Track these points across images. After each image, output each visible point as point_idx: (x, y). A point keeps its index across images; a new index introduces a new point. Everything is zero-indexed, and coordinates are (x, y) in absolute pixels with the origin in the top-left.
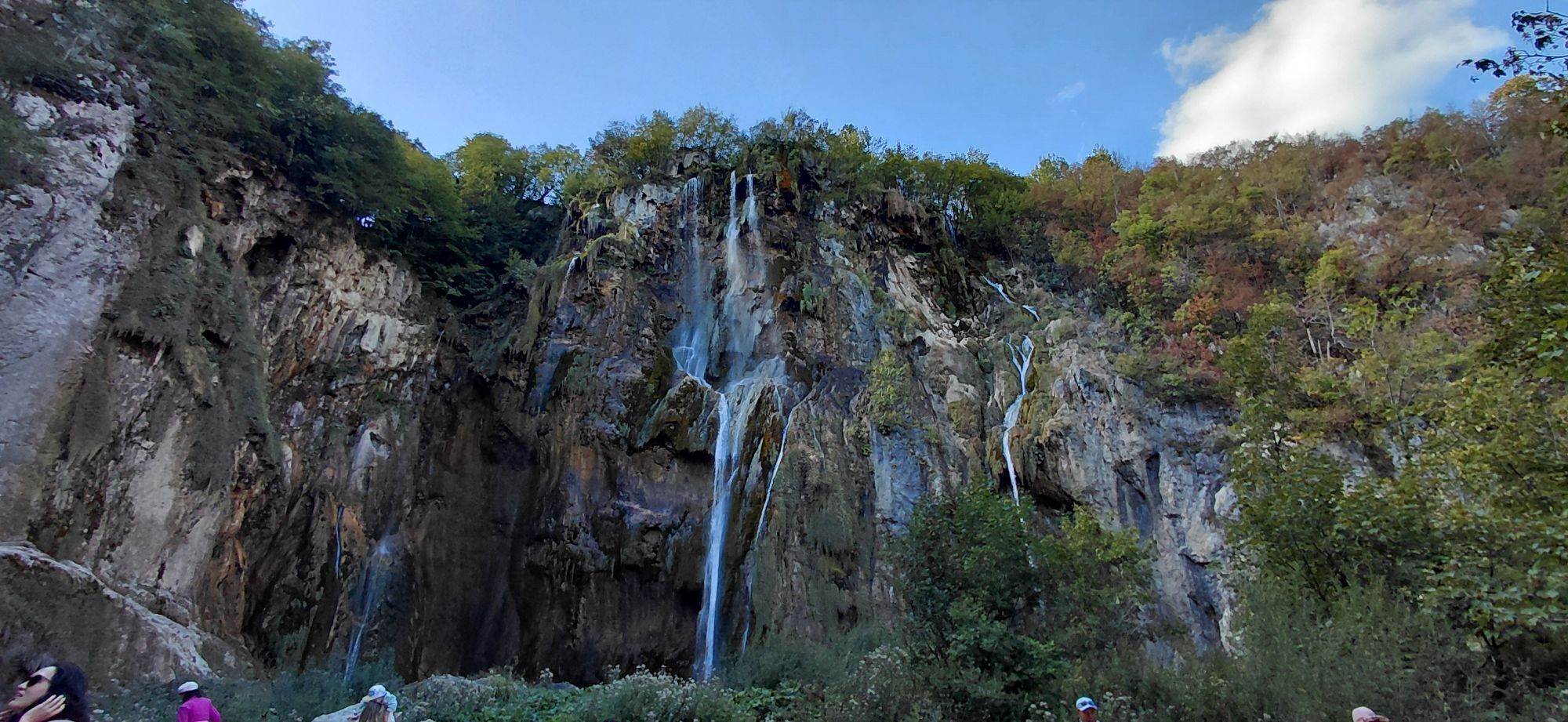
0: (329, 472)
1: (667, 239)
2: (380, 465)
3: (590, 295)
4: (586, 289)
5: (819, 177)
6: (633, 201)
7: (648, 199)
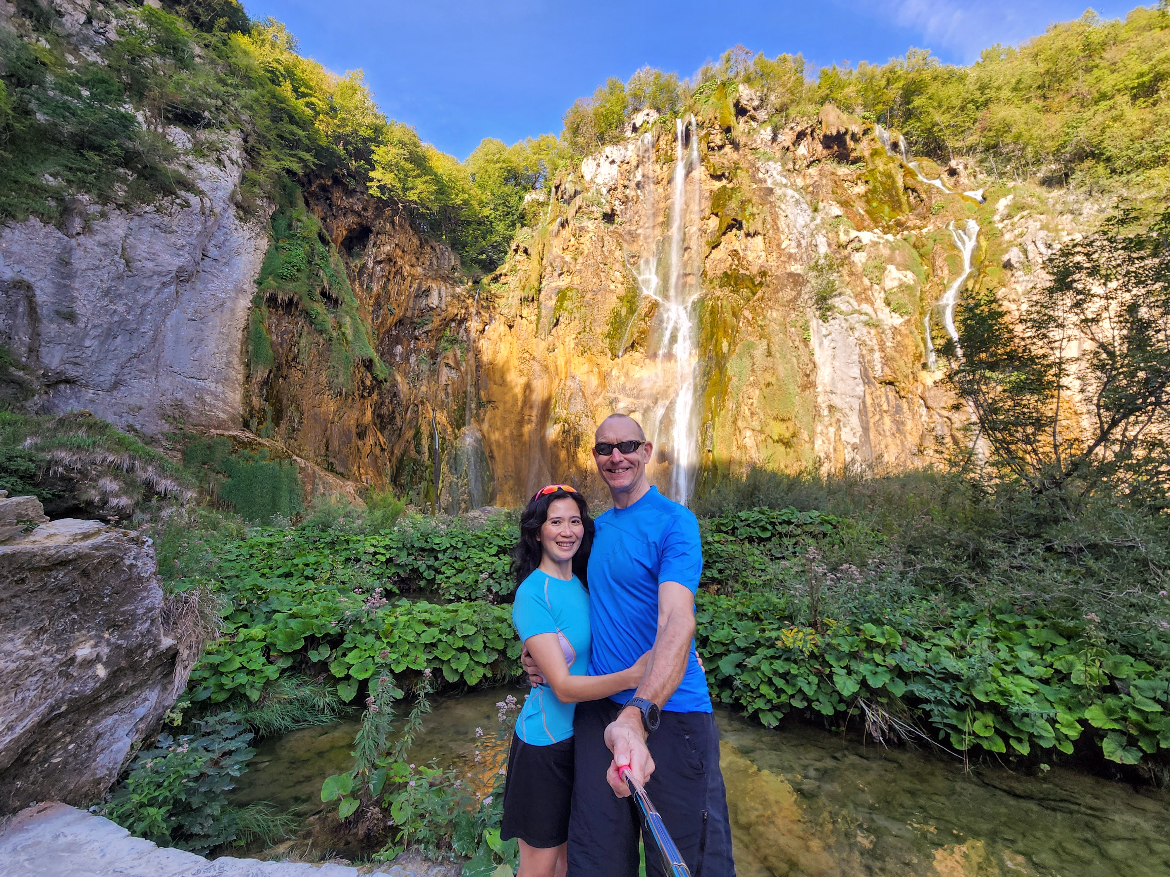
0: (424, 389)
1: (627, 192)
2: (453, 383)
4: (570, 241)
6: (598, 165)
7: (610, 159)
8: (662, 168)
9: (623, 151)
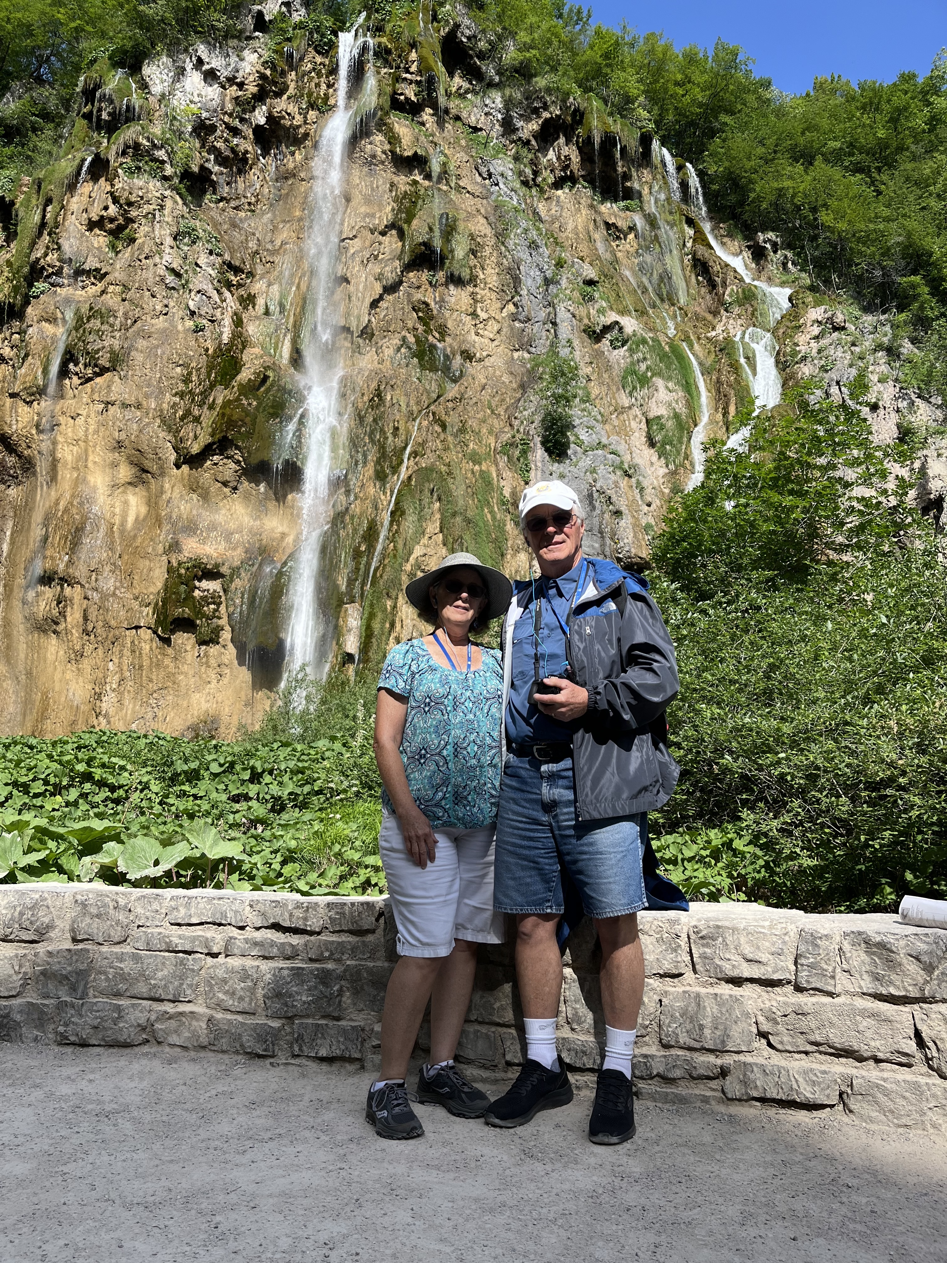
1: (235, 141)
3: (112, 220)
4: (106, 208)
5: (482, 56)
6: (181, 72)
7: (206, 67)
8: (305, 116)
9: (234, 59)
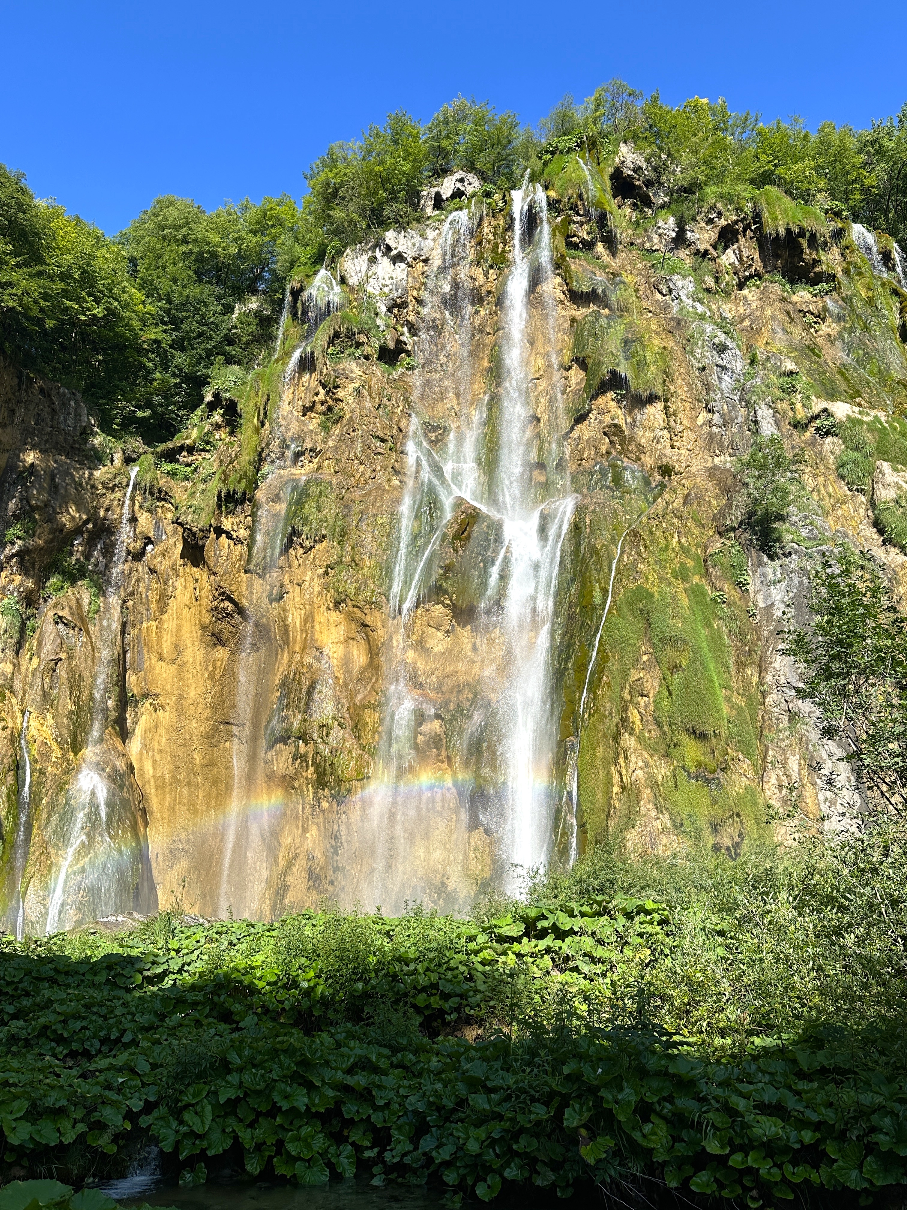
2: (71, 657)
3: (322, 403)
4: (317, 394)
6: (373, 259)
7: (394, 252)
8: (486, 275)
9: (418, 239)
